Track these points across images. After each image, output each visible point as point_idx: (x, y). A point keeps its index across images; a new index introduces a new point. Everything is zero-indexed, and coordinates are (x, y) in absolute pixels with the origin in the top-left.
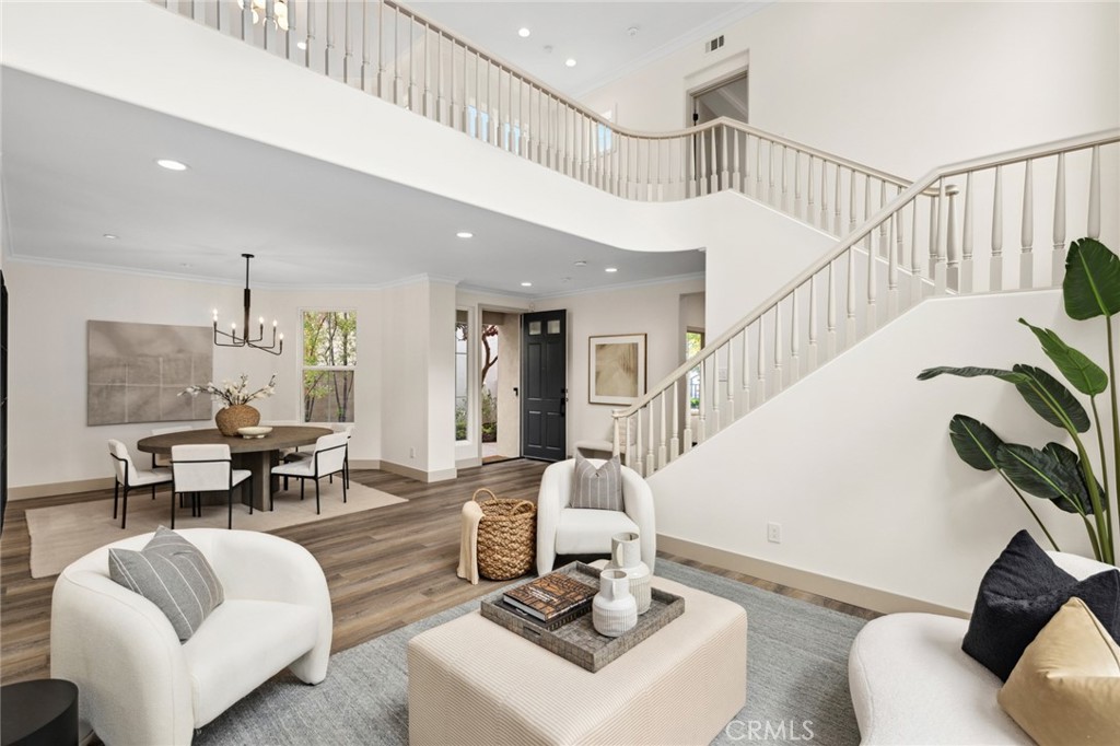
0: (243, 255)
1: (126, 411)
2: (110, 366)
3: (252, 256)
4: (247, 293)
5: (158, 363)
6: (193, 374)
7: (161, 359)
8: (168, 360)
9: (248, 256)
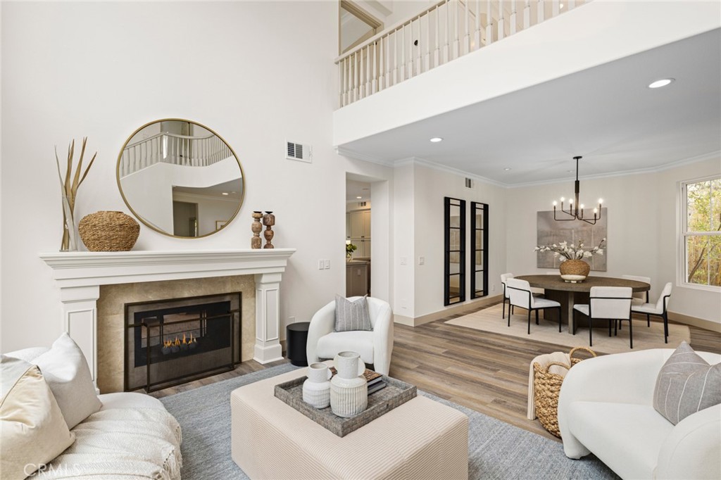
0: (574, 158)
1: (555, 261)
2: (547, 236)
3: (581, 157)
4: (577, 183)
5: (571, 233)
6: (592, 240)
7: (573, 231)
8: (577, 232)
9: (577, 158)
